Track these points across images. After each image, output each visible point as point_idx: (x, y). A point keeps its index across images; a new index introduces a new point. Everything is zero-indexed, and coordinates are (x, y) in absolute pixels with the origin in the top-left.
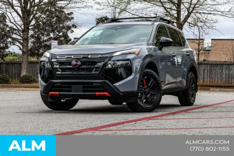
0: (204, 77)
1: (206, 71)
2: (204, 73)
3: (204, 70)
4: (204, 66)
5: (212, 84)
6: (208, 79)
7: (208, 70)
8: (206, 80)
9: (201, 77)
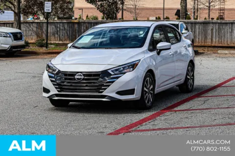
0: (212, 37)
1: (214, 30)
2: (212, 33)
3: (212, 30)
4: (211, 25)
5: (221, 45)
6: (217, 39)
7: (216, 30)
8: (214, 40)
9: (209, 37)
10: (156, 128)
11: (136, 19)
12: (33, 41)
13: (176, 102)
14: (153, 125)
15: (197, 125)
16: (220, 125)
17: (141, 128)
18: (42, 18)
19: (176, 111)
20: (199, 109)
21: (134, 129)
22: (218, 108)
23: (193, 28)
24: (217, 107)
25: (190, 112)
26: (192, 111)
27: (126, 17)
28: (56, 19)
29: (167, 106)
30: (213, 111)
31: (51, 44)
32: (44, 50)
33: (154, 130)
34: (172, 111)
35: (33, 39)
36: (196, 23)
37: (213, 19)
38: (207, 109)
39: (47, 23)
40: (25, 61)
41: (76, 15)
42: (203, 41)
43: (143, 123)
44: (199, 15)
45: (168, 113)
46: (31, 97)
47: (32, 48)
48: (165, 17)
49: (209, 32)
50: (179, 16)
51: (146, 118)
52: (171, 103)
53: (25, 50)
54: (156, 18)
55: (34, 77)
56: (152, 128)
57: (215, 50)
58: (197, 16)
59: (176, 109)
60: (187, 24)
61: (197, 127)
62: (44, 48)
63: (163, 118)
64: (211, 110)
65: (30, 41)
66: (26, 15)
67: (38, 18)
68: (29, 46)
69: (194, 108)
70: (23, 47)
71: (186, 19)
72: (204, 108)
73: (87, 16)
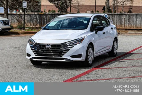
0: (124, 23)
3: (125, 19)
4: (124, 16)
5: (130, 28)
6: (128, 25)
7: (127, 19)
8: (126, 25)
9: (123, 23)
10: (89, 79)
11: (79, 12)
12: (16, 26)
13: (102, 63)
14: (87, 77)
15: (114, 78)
16: (128, 78)
17: (80, 79)
18: (21, 12)
19: (101, 69)
20: (116, 68)
21: (75, 80)
22: (128, 67)
23: (113, 18)
24: (126, 66)
25: (110, 69)
26: (111, 69)
27: (72, 11)
28: (30, 12)
29: (96, 66)
30: (124, 69)
31: (27, 27)
32: (22, 31)
33: (88, 80)
34: (99, 69)
35: (15, 25)
36: (115, 15)
37: (125, 12)
38: (120, 68)
39: (24, 14)
40: (10, 38)
41: (42, 10)
42: (119, 26)
43: (81, 76)
44: (117, 10)
45: (97, 70)
46: (13, 60)
47: (15, 30)
48: (96, 11)
49: (123, 20)
50: (105, 10)
51: (84, 73)
52: (99, 64)
53: (11, 31)
54: (91, 12)
55: (16, 48)
56: (87, 79)
57: (126, 31)
58: (116, 11)
59: (101, 68)
60: (109, 16)
61: (114, 79)
62: (22, 30)
63: (93, 73)
64: (123, 68)
65: (14, 26)
66: (11, 10)
67: (19, 12)
68: (13, 29)
69: (113, 67)
70: (9, 29)
71: (109, 12)
72: (119, 67)
73: (49, 10)
